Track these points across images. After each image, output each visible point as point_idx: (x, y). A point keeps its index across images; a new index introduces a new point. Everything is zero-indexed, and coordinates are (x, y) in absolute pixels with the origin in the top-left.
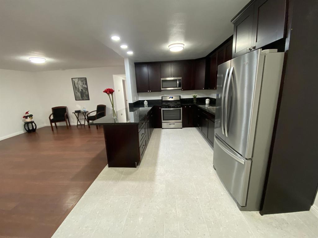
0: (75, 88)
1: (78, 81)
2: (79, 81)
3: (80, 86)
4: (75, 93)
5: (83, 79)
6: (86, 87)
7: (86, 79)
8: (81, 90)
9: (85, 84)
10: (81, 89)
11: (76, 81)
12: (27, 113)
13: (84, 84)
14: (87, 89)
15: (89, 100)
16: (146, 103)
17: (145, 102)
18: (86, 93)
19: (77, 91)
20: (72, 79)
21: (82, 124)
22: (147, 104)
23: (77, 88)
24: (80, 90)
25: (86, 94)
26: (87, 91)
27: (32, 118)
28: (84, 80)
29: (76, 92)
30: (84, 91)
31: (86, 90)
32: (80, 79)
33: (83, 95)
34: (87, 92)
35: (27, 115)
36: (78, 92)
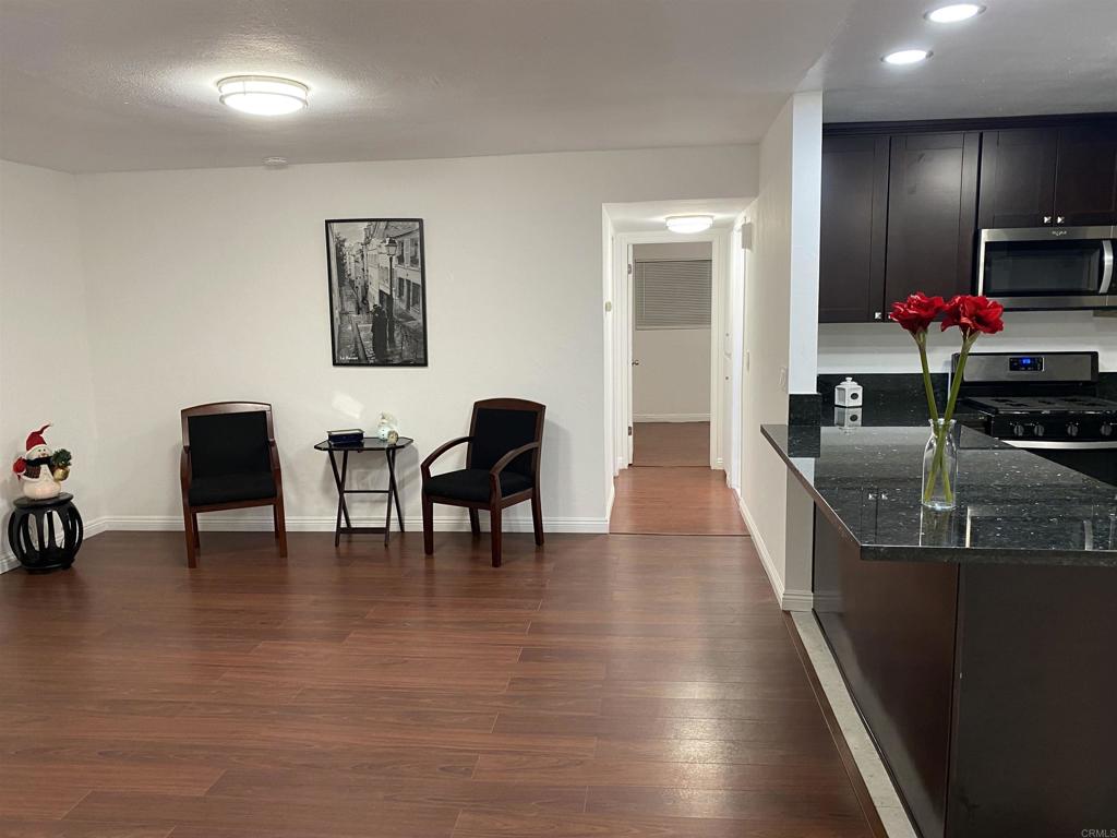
0: (341, 284)
1: (367, 243)
2: (375, 242)
3: (374, 274)
4: (336, 313)
5: (401, 228)
6: (417, 280)
7: (421, 230)
8: (377, 302)
9: (414, 260)
10: (381, 293)
11: (354, 237)
12: (35, 439)
13: (401, 259)
14: (418, 293)
15: (424, 363)
16: (854, 396)
17: (850, 386)
18: (410, 319)
19: (350, 307)
20: (327, 222)
21: (353, 525)
22: (859, 402)
23: (352, 282)
24: (374, 300)
25: (410, 324)
26: (419, 306)
27: (65, 476)
28: (406, 237)
29: (342, 313)
30: (399, 305)
31: (416, 302)
32: (381, 225)
33: (392, 331)
34: (415, 313)
35: (36, 452)
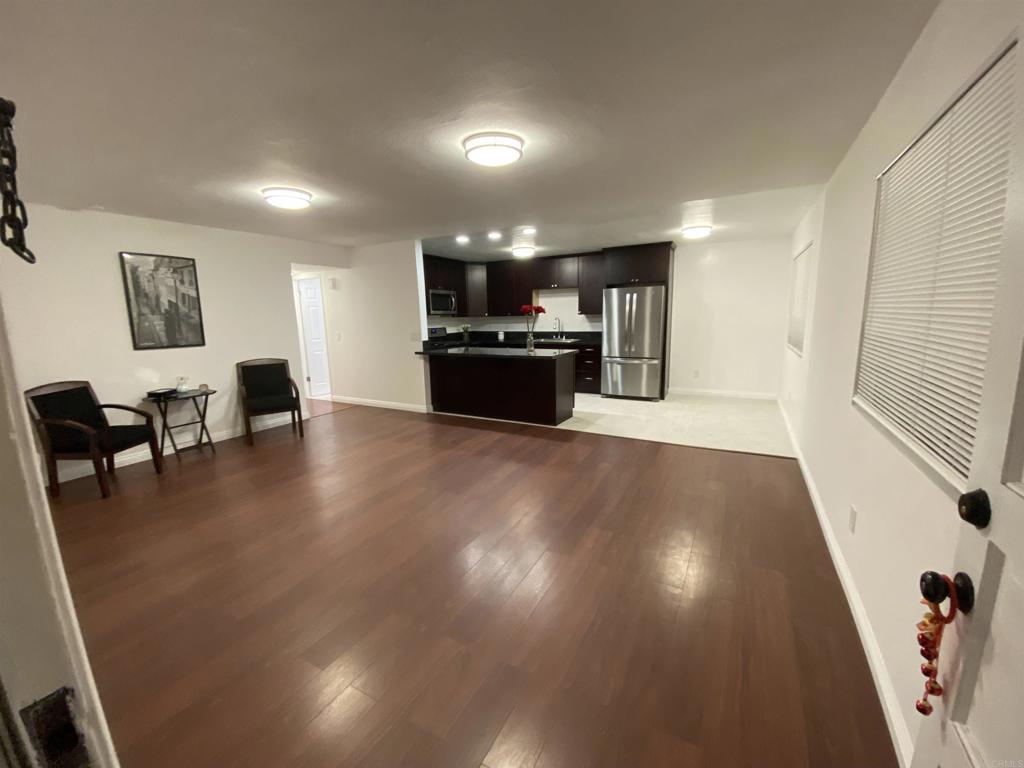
0: (136, 296)
1: (156, 270)
2: (162, 270)
3: (163, 290)
4: (135, 314)
5: (181, 264)
6: (193, 293)
7: (194, 266)
8: (167, 307)
9: (191, 283)
10: (170, 302)
11: (145, 265)
13: (182, 282)
14: (195, 303)
15: (203, 343)
18: (192, 318)
19: (146, 310)
23: (146, 295)
25: (192, 321)
26: (197, 311)
28: (185, 267)
29: (140, 314)
30: (183, 309)
32: (166, 260)
33: (179, 326)
34: (194, 314)
36: (153, 313)
